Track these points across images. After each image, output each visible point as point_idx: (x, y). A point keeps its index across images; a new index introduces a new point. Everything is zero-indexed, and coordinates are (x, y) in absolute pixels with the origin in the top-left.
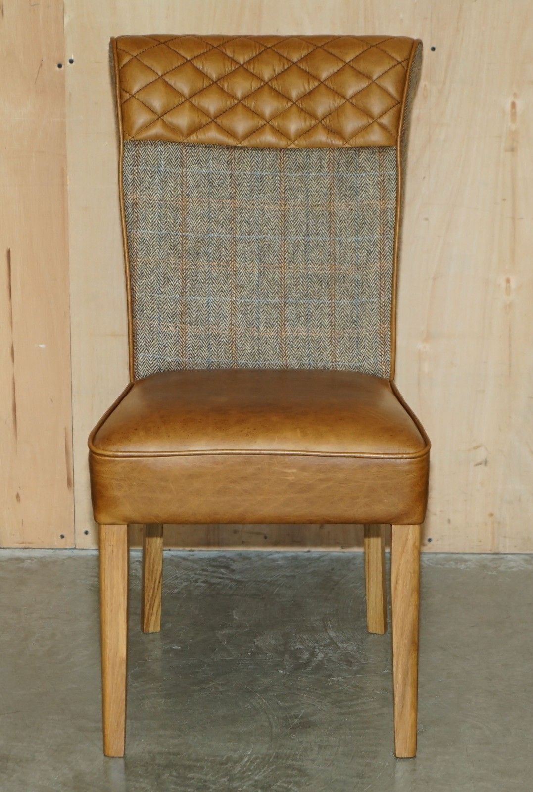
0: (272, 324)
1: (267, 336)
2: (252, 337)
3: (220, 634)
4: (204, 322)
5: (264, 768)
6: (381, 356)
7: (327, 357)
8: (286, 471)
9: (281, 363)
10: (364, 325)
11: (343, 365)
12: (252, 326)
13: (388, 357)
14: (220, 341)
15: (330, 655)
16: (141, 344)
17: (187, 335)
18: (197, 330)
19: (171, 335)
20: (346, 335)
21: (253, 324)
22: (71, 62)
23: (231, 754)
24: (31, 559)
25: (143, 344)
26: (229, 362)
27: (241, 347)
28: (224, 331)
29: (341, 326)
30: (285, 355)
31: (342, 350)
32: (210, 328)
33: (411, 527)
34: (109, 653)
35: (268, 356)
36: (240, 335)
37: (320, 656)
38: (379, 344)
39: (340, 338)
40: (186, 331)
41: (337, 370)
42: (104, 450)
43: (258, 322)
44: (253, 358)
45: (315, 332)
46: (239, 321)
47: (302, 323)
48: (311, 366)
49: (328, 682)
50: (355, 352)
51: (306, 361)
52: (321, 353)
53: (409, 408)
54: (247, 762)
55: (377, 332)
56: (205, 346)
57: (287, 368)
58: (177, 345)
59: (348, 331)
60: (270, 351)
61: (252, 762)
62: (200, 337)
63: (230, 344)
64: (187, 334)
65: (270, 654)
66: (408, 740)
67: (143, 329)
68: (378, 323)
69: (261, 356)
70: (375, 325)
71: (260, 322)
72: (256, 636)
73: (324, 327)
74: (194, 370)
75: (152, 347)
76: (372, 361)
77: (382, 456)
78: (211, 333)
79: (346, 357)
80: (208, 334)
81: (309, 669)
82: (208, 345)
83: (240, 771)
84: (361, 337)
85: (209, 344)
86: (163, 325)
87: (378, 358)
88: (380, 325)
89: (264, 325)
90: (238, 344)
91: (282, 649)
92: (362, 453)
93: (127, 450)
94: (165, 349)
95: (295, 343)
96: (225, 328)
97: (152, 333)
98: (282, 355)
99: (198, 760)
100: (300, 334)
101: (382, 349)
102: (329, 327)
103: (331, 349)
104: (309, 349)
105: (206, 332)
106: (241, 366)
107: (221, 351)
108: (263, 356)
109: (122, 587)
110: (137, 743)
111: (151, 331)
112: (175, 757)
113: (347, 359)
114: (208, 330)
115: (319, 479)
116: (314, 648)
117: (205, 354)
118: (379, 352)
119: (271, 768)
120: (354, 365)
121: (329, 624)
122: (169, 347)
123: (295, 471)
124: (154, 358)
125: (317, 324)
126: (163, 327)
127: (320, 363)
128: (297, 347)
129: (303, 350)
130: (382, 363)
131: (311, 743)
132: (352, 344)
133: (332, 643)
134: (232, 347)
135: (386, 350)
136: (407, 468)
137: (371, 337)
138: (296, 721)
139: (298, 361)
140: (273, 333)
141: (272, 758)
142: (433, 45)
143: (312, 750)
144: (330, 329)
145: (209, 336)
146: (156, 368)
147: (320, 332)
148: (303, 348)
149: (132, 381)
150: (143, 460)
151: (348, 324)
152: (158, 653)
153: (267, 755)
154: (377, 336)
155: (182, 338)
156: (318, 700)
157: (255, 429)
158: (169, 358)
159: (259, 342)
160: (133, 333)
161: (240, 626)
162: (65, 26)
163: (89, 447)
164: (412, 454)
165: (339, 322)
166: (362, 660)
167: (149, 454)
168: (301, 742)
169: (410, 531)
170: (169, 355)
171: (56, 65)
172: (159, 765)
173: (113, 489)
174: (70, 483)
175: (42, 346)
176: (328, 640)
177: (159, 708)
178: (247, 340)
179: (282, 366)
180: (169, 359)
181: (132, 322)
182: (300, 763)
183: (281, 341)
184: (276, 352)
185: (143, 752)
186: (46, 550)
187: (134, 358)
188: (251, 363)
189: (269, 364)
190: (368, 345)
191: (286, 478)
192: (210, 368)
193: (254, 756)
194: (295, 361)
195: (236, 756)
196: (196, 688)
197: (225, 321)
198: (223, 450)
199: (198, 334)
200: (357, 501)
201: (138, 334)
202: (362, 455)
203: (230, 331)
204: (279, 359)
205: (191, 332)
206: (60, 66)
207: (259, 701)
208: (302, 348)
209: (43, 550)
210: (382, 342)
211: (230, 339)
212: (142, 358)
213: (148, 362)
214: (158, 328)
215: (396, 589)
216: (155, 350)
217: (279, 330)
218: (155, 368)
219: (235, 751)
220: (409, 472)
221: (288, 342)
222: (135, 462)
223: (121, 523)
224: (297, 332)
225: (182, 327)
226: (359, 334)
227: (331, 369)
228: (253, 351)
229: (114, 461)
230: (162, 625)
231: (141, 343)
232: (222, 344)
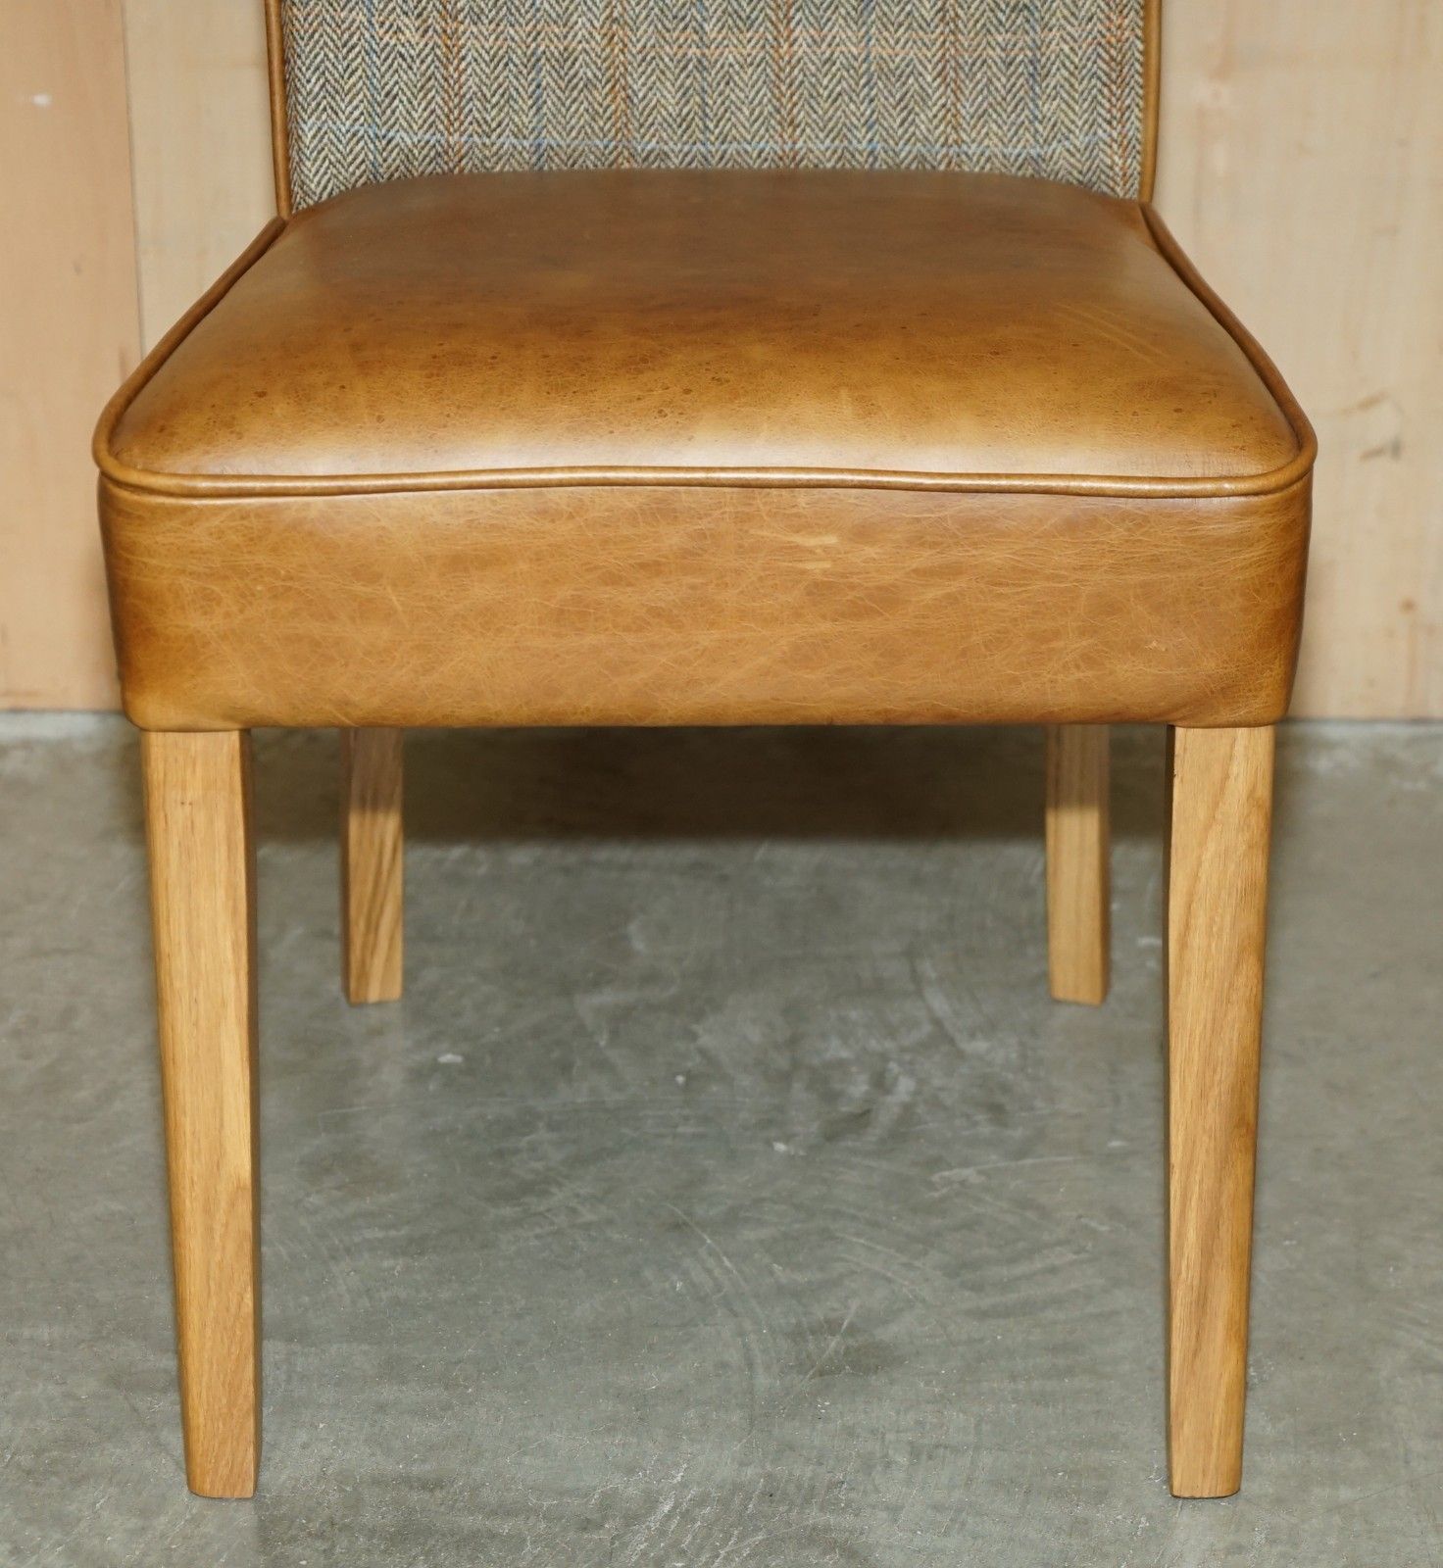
0: (748, 17)
1: (731, 59)
2: (679, 61)
3: (591, 1005)
4: (518, 11)
5: (725, 1541)
6: (1109, 123)
7: (931, 127)
8: (798, 539)
9: (777, 149)
10: (1054, 20)
11: (982, 154)
12: (682, 26)
13: (1134, 124)
14: (575, 76)
15: (937, 1082)
16: (309, 87)
17: (463, 58)
18: (497, 39)
19: (412, 57)
20: (996, 54)
21: (683, 18)
23: (617, 1481)
24: (27, 745)
25: (317, 89)
26: (606, 147)
27: (644, 97)
28: (588, 42)
29: (977, 21)
30: (792, 122)
31: (981, 104)
32: (539, 34)
33: (1242, 732)
34: (190, 1165)
35: (734, 125)
36: (640, 57)
37: (904, 1089)
38: (1105, 85)
39: (973, 64)
40: (462, 41)
41: (962, 172)
42: (147, 471)
43: (699, 12)
44: (685, 132)
45: (892, 42)
46: (637, 10)
47: (848, 13)
48: (876, 159)
49: (931, 1186)
50: (1023, 110)
51: (861, 141)
52: (909, 113)
53: (1221, 304)
54: (669, 1517)
55: (1100, 44)
56: (523, 93)
57: (797, 165)
58: (430, 90)
59: (1000, 39)
60: (740, 109)
61: (687, 1517)
62: (506, 64)
63: (609, 86)
64: (463, 52)
65: (745, 1081)
66: (1215, 1442)
67: (317, 36)
68: (1102, 11)
69: (711, 126)
70: (1090, 20)
71: (707, 10)
72: (699, 1015)
73: (921, 27)
74: (489, 175)
75: (347, 100)
76: (1080, 141)
77: (1146, 487)
78: (542, 48)
79: (995, 127)
80: (533, 54)
81: (873, 1135)
82: (534, 92)
83: (644, 1554)
84: (1044, 60)
85: (538, 86)
86: (382, 24)
87: (1100, 132)
88: (1109, 18)
89: (718, 21)
90: (635, 87)
91: (782, 1062)
92: (1073, 477)
93: (230, 471)
94: (391, 104)
95: (825, 82)
96: (590, 34)
97: (345, 51)
98: (780, 123)
99: (506, 1511)
100: (842, 52)
101: (1114, 100)
102: (937, 27)
103: (943, 100)
104: (872, 101)
105: (528, 47)
106: (645, 159)
107: (577, 110)
108: (716, 126)
109: (229, 944)
110: (303, 1436)
111: (344, 46)
112: (426, 1496)
113: (996, 134)
114: (535, 39)
115: (916, 571)
116: (884, 1057)
117: (526, 120)
118: (1103, 112)
119: (750, 1540)
120: (1019, 155)
121: (928, 968)
122: (404, 99)
123: (831, 540)
124: (354, 135)
125: (899, 14)
126: (382, 32)
127: (907, 148)
128: (829, 96)
129: (852, 106)
130: (1115, 146)
131: (883, 1434)
132: (1014, 85)
133: (938, 1037)
134: (615, 98)
135: (1127, 102)
136: (1231, 529)
137: (1076, 60)
138: (833, 1343)
139: (833, 141)
140: (749, 47)
141: (754, 1500)
143: (888, 1465)
144: (942, 33)
145: (538, 60)
146: (363, 167)
147: (907, 42)
148: (851, 99)
149: (285, 214)
150: (288, 507)
151: (1000, 15)
152: (392, 1079)
153: (737, 1487)
154: (1099, 55)
155: (446, 68)
156: (904, 1259)
157: (687, 391)
158: (404, 135)
159: (704, 79)
160: (283, 51)
161: (651, 978)
163: (98, 461)
164: (1251, 477)
165: (972, 10)
166: (1039, 1103)
167: (308, 484)
168: (850, 1432)
169: (1239, 749)
170: (405, 125)
172: (372, 1533)
173: (183, 608)
175: (42, 100)
176: (926, 1030)
177: (384, 1295)
178: (663, 73)
179: (781, 158)
180: (406, 139)
181: (279, 15)
182: (848, 1520)
183: (778, 76)
184: (761, 113)
185: (322, 1476)
187: (287, 135)
188: (677, 150)
189: (738, 153)
190: (1067, 86)
191: (800, 566)
192: (541, 168)
193: (693, 1492)
194: (822, 142)
195: (632, 1490)
196: (508, 1211)
197: (590, 9)
198: (571, 469)
199: (501, 52)
200: (1054, 645)
201: (299, 56)
202: (1074, 484)
203: (605, 41)
204: (772, 137)
205: (478, 45)
207: (711, 1262)
208: (846, 98)
210: (1114, 76)
211: (608, 68)
212: (314, 137)
213: (333, 149)
214: (367, 35)
215: (1184, 945)
216: (357, 107)
217: (770, 38)
218: (358, 168)
219: (631, 1471)
220: (1242, 541)
221: (801, 77)
222: (259, 513)
223: (219, 724)
224: (830, 45)
225: (445, 31)
226: (1039, 49)
227: (942, 167)
228: (685, 111)
229: (185, 509)
230: (410, 975)
231: (310, 84)
232: (581, 85)
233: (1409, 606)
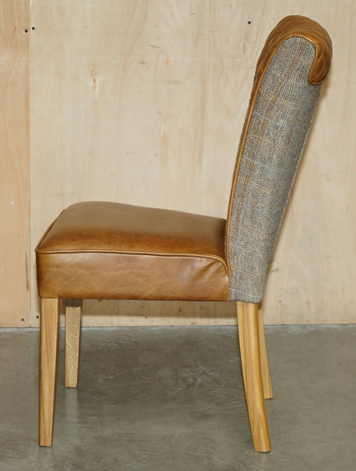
3: (135, 370)
5: (189, 440)
15: (206, 379)
22: (33, 29)
23: (166, 433)
24: (5, 333)
37: (200, 380)
49: (209, 393)
54: (177, 437)
61: (181, 437)
65: (169, 380)
72: (157, 371)
81: (196, 387)
83: (175, 442)
91: (175, 377)
99: (147, 437)
112: (132, 435)
116: (194, 376)
119: (193, 440)
121: (198, 363)
131: (212, 426)
133: (204, 373)
141: (192, 434)
142: (250, 20)
143: (214, 429)
152: (101, 381)
153: (188, 433)
156: (208, 403)
161: (146, 366)
162: (30, 7)
166: (226, 382)
168: (206, 425)
171: (24, 31)
174: (28, 286)
175: (12, 203)
176: (201, 372)
182: (210, 437)
185: (112, 434)
186: (13, 329)
193: (180, 434)
195: (169, 434)
196: (131, 398)
206: (26, 31)
207: (172, 404)
209: (11, 328)
219: (168, 431)
233: (280, 302)
